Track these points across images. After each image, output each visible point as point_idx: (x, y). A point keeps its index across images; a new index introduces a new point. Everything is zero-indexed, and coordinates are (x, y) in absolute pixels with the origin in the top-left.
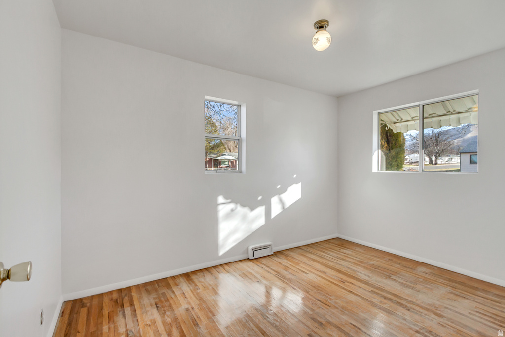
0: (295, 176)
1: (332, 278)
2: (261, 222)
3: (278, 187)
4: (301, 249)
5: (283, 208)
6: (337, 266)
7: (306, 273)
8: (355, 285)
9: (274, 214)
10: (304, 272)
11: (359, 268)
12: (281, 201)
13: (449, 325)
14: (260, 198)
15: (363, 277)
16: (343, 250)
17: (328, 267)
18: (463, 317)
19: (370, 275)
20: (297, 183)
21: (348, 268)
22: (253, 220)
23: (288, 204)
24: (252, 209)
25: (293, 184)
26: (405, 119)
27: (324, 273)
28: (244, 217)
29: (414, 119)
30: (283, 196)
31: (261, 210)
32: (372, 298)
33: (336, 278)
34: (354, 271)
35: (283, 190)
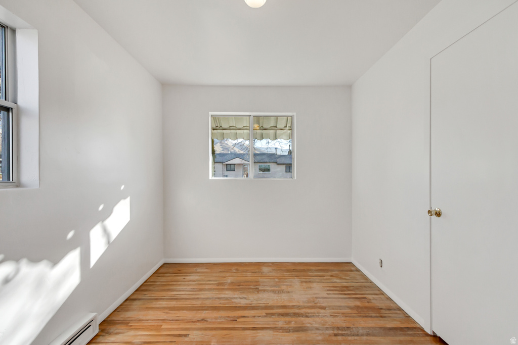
0: (123, 187)
1: (219, 323)
2: (74, 280)
3: (101, 208)
4: (135, 300)
5: (109, 242)
6: (204, 302)
7: (186, 336)
8: (248, 317)
9: (94, 259)
10: (180, 336)
11: (227, 292)
12: (106, 231)
13: (335, 313)
14: (70, 235)
15: (243, 302)
16: (188, 278)
17: (199, 310)
18: (329, 300)
19: (244, 296)
20: (125, 198)
21: (219, 298)
22: (59, 283)
23: (114, 234)
24: (55, 262)
25: (120, 200)
26: (224, 127)
27: (203, 320)
28: (39, 283)
29: (231, 128)
30: (109, 223)
31: (73, 258)
32: (277, 323)
33: (223, 320)
34: (227, 299)
35: (108, 213)
